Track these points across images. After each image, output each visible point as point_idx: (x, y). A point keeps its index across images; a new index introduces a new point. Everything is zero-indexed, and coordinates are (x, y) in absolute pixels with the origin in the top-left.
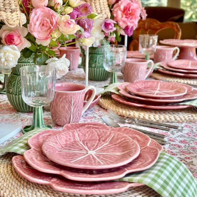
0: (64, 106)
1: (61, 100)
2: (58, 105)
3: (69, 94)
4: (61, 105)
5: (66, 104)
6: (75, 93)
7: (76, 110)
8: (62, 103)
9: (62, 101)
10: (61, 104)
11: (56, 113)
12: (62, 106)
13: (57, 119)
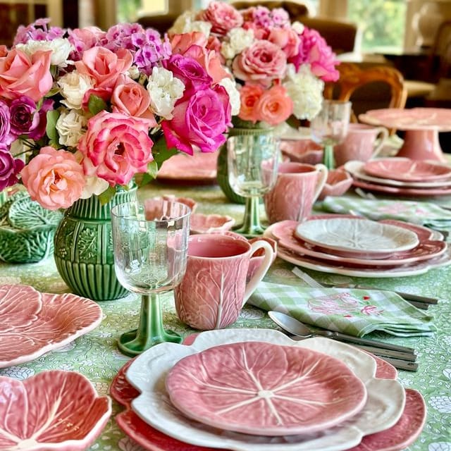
0: (204, 288)
1: (197, 276)
2: (191, 286)
3: (216, 265)
4: (197, 288)
5: (209, 285)
6: (229, 261)
7: (231, 296)
8: (199, 282)
9: (199, 278)
10: (198, 284)
11: (186, 303)
12: (200, 288)
13: (188, 315)
